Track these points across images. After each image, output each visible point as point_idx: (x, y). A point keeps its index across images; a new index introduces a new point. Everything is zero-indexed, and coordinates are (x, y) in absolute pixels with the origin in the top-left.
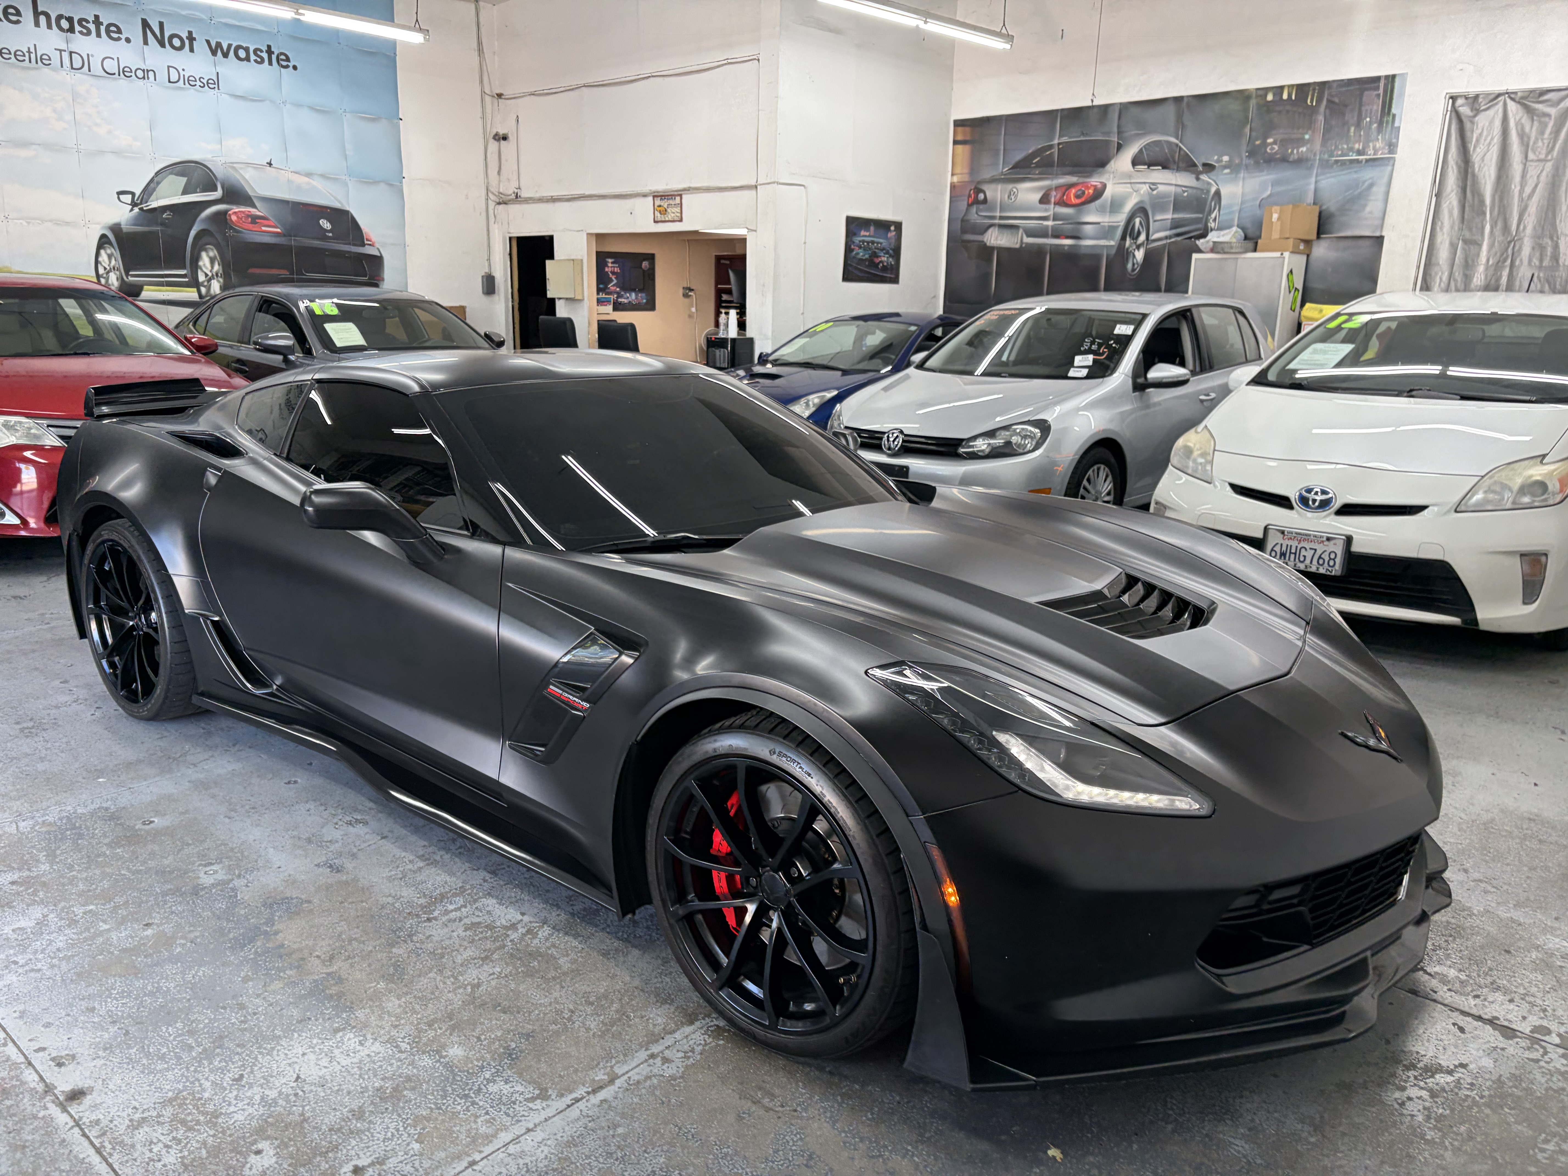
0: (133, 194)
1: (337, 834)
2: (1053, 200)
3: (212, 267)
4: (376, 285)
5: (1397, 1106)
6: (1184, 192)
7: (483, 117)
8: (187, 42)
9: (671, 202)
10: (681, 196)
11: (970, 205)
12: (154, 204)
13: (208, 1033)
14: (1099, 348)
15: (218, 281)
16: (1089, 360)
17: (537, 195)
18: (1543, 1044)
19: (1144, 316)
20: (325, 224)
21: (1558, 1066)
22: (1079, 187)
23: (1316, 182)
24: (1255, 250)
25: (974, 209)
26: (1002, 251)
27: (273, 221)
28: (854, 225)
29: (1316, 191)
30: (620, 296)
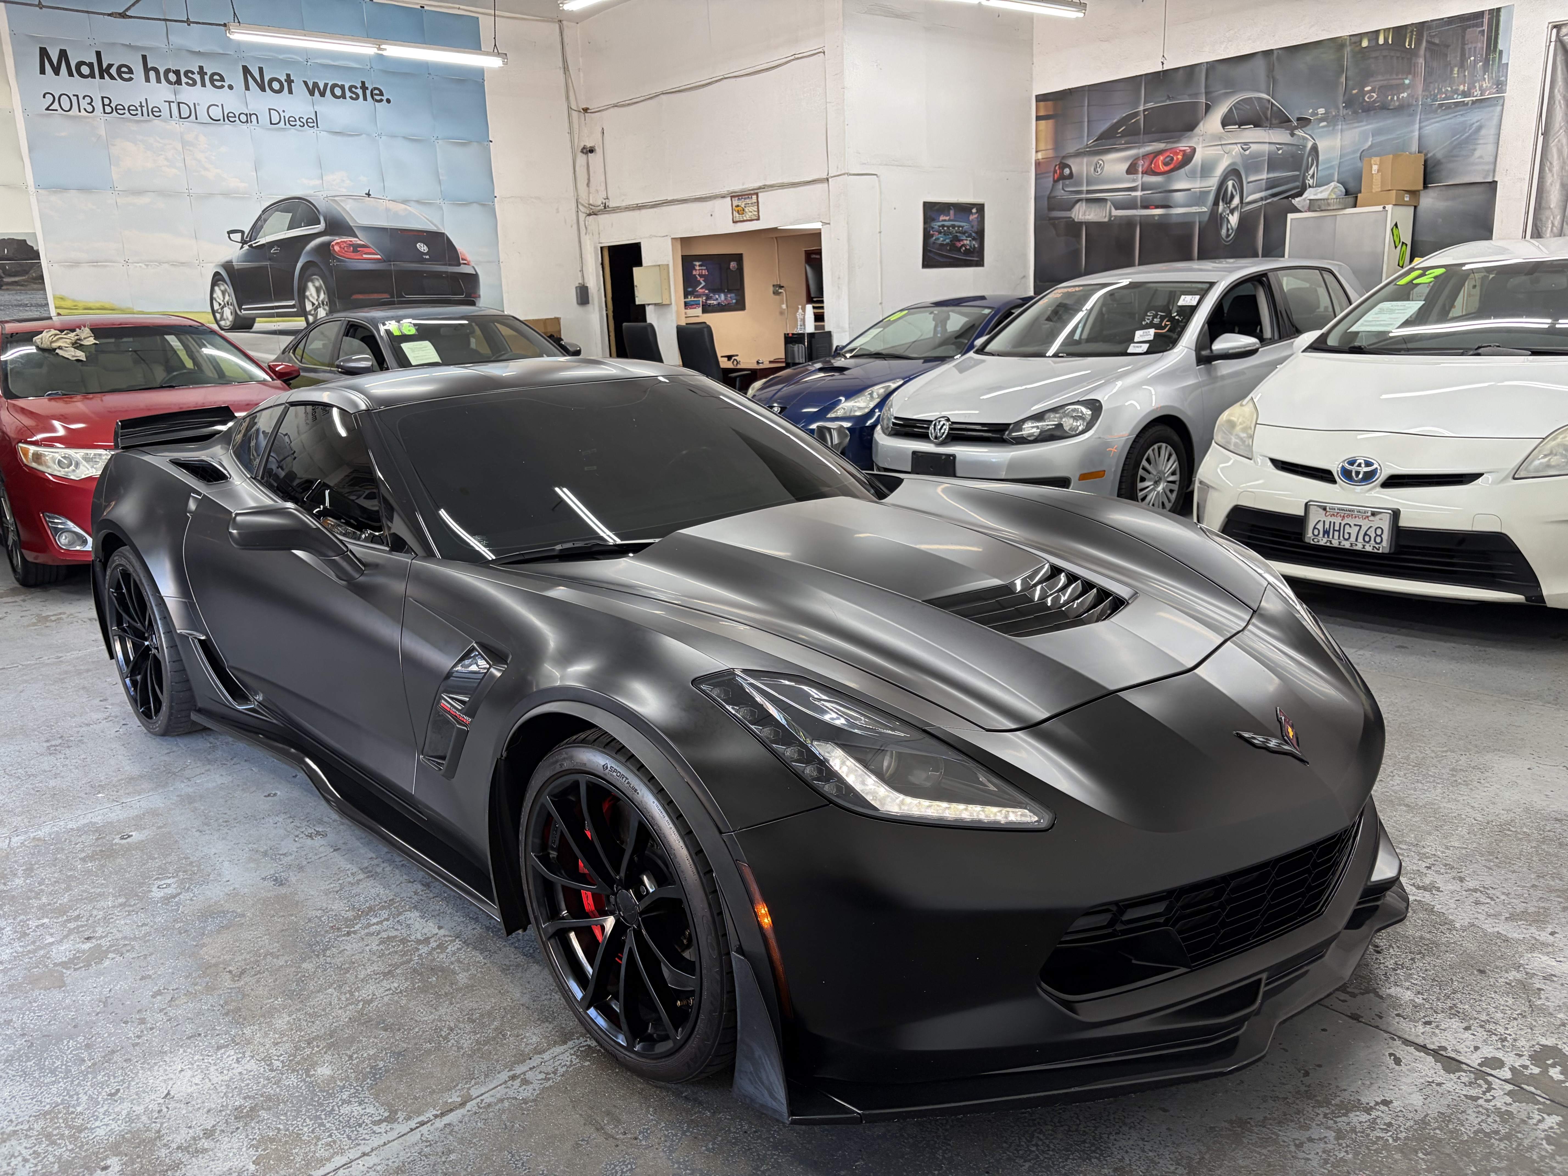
0: (243, 232)
1: (293, 847)
2: (1140, 169)
3: (318, 297)
4: (473, 303)
5: (1293, 1148)
6: (1278, 149)
7: (571, 133)
8: (285, 84)
9: (748, 201)
10: (757, 194)
11: (1056, 181)
12: (262, 241)
13: (102, 1047)
14: (1161, 322)
15: (324, 309)
16: (1150, 334)
17: (624, 204)
18: (1490, 1078)
19: (1212, 284)
20: (422, 248)
21: (1499, 1105)
22: (1168, 154)
23: (1420, 129)
24: (1355, 206)
25: (1060, 185)
26: (1090, 225)
27: (373, 249)
28: (932, 210)
29: (1420, 138)
30: (708, 298)
